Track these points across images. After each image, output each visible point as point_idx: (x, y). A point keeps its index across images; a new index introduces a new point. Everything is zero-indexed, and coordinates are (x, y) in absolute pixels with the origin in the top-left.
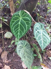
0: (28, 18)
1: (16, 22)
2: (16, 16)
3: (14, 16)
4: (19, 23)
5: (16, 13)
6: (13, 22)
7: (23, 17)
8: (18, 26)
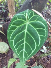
0: (41, 22)
1: (20, 28)
2: (18, 19)
3: (15, 18)
4: (26, 31)
5: (18, 15)
6: (13, 28)
7: (31, 20)
8: (22, 36)
